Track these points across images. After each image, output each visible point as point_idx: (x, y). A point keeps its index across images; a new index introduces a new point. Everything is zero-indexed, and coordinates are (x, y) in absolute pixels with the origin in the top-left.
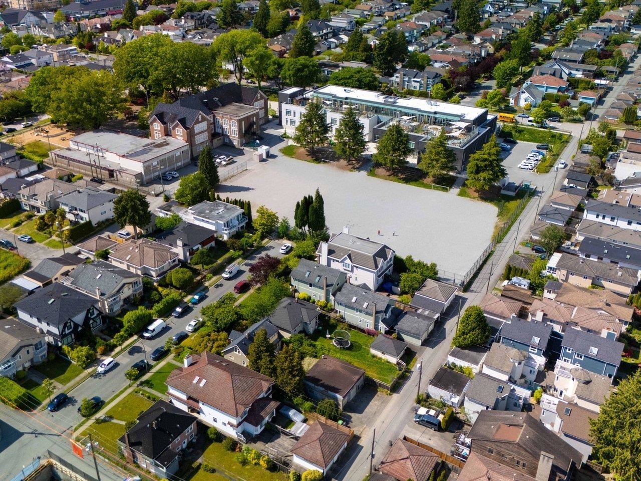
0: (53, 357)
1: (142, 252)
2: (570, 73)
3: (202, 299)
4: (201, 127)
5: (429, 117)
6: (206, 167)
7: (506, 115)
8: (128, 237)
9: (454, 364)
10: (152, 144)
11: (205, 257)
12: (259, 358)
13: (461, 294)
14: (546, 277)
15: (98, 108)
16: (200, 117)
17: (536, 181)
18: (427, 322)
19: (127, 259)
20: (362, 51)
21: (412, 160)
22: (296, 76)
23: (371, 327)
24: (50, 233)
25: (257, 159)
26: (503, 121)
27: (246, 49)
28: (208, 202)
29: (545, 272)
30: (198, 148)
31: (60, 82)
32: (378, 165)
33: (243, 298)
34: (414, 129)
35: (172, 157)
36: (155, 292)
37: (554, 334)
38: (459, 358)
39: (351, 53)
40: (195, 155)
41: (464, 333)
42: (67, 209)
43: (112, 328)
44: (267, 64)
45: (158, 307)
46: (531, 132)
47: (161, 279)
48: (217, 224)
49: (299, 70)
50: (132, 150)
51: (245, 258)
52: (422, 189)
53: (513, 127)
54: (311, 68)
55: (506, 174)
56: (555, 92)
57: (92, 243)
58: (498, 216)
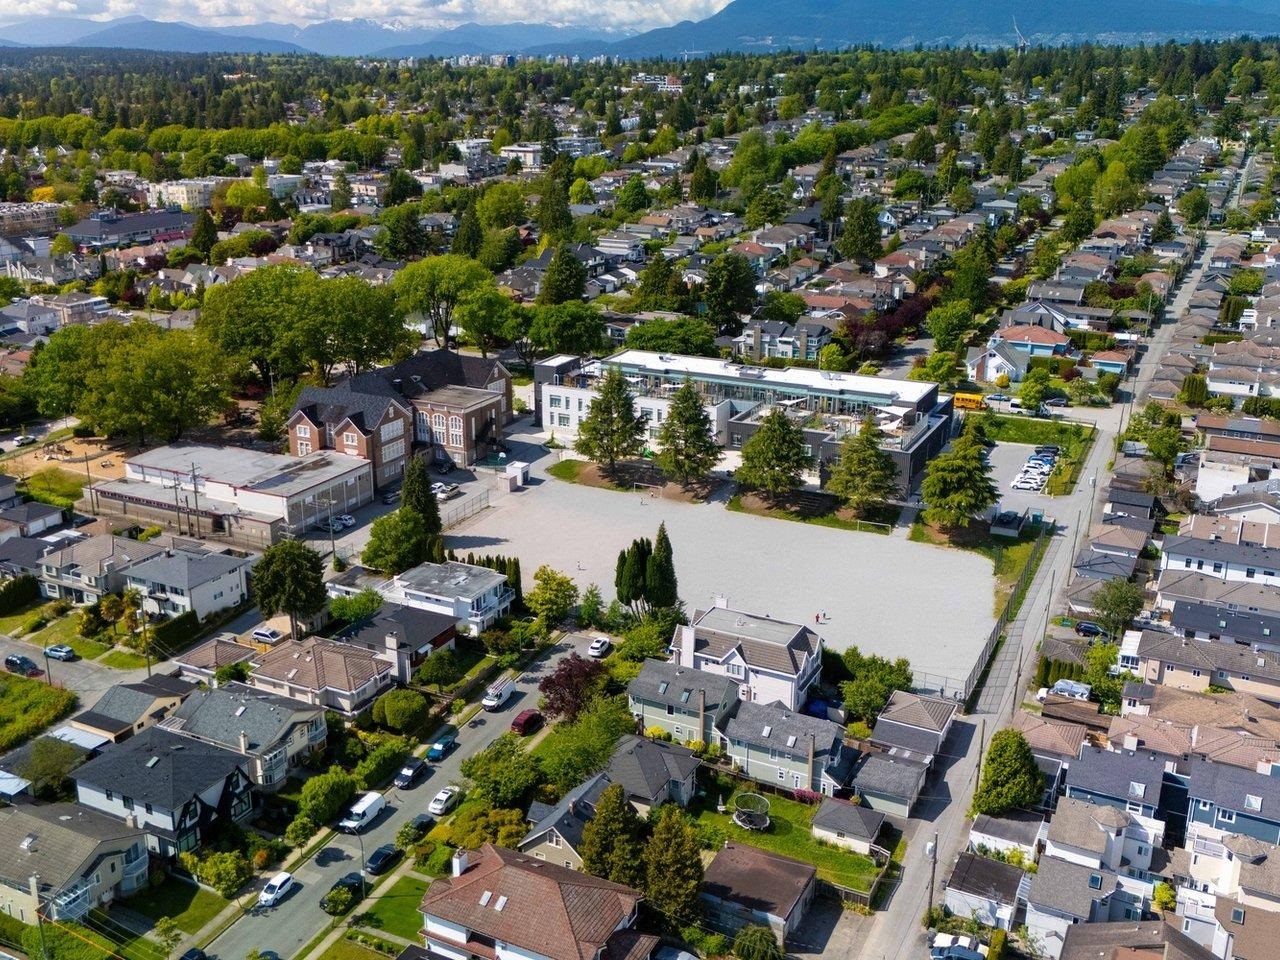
0: (160, 877)
1: (319, 660)
2: (1067, 324)
3: (450, 749)
4: (393, 429)
5: (830, 399)
6: (418, 500)
7: (968, 396)
8: (274, 640)
9: (984, 847)
10: (296, 464)
11: (447, 667)
12: (608, 847)
13: (962, 718)
14: (1118, 677)
15: (183, 399)
16: (391, 410)
17: (1052, 509)
18: (914, 770)
19: (290, 676)
20: (673, 293)
21: (811, 479)
22: (562, 337)
23: (805, 786)
24: (110, 638)
25: (506, 486)
26: (962, 407)
27: (458, 290)
28: (432, 565)
29: (1118, 668)
30: (387, 471)
31: (103, 353)
32: (744, 488)
33: (532, 744)
34: (806, 421)
35: (340, 486)
36: (352, 740)
37: (1167, 777)
38: (993, 834)
39: (652, 298)
40: (380, 485)
41: (996, 784)
42: (144, 590)
43: (274, 815)
44: (500, 317)
45: (363, 768)
46: (1020, 426)
47: (360, 714)
48: (457, 604)
49: (565, 326)
50: (260, 477)
51: (521, 668)
52: (837, 530)
53: (985, 418)
54: (588, 320)
55: (999, 496)
56: (1048, 353)
57: (207, 651)
58: (995, 574)
